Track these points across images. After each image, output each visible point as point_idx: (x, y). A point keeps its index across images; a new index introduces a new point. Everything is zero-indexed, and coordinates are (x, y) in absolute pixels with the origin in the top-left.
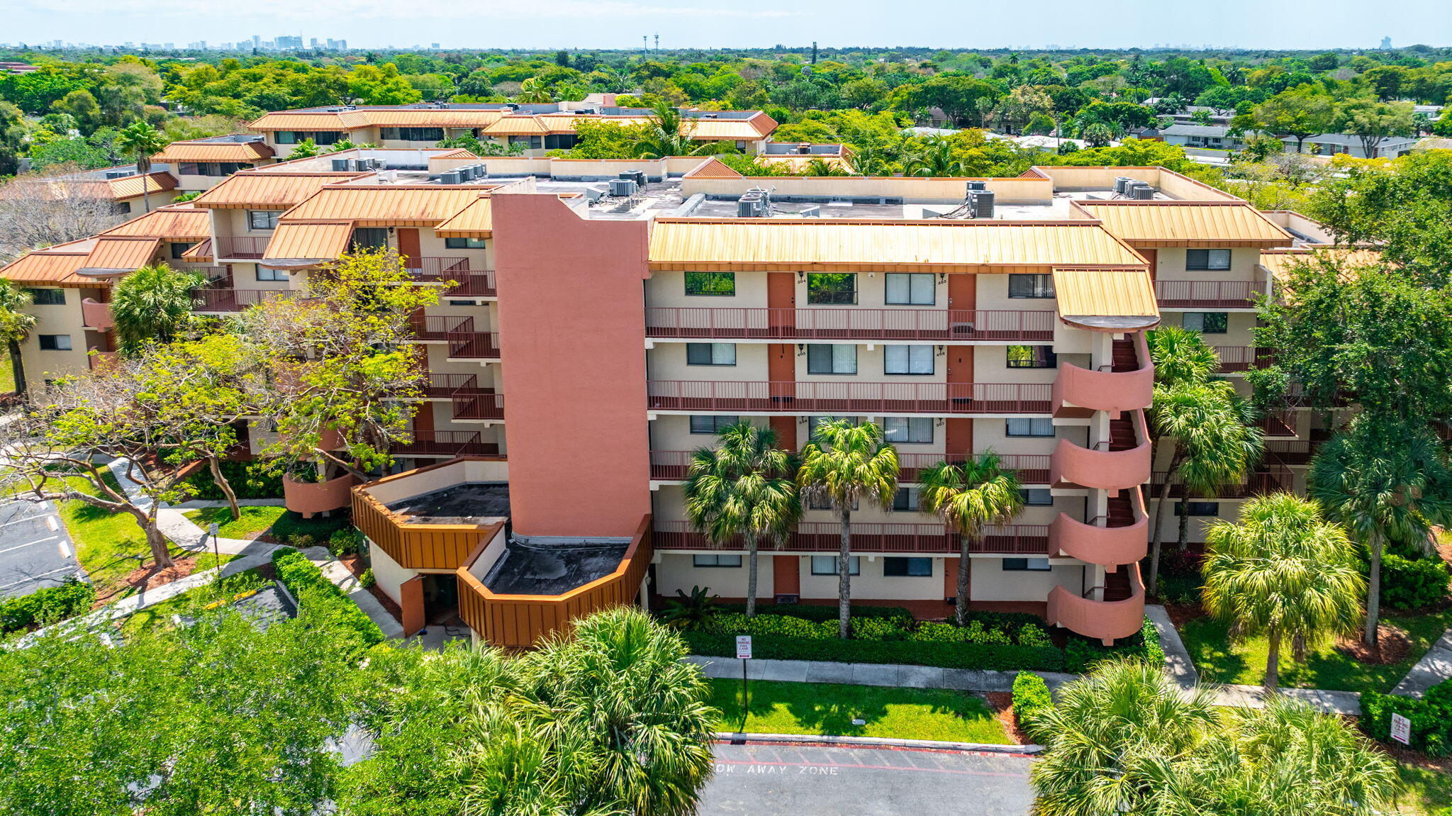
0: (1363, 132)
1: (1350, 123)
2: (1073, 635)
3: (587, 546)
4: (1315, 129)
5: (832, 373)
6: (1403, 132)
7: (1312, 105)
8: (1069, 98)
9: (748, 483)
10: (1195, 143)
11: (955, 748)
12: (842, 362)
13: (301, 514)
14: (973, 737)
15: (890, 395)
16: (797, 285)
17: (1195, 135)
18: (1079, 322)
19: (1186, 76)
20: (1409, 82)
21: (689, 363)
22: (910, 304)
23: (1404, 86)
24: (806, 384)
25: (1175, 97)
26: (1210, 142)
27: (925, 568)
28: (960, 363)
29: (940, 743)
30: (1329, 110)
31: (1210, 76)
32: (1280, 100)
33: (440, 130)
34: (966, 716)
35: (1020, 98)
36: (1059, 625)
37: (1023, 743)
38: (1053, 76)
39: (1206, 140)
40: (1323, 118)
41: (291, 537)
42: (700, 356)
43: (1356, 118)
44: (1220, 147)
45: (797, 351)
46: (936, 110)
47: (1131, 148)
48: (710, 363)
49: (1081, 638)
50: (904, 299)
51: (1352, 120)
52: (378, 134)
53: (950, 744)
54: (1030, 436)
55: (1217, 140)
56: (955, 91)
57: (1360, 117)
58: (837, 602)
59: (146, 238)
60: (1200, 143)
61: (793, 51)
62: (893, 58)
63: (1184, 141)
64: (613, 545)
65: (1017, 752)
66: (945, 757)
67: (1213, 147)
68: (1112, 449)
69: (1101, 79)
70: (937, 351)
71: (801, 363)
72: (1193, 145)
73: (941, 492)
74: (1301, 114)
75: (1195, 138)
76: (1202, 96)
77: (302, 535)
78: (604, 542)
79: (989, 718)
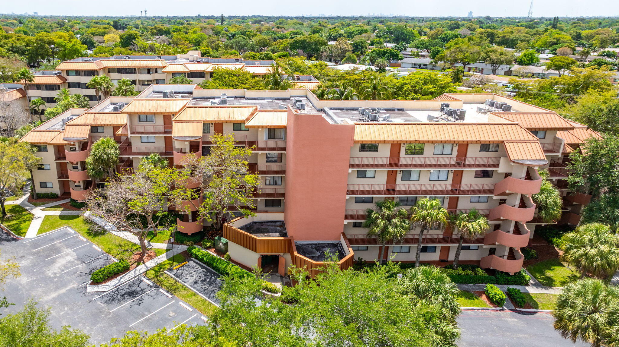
0: (493, 63)
1: (488, 59)
2: (498, 272)
3: (319, 244)
4: (472, 61)
5: (410, 180)
6: (509, 63)
7: (472, 50)
8: (358, 45)
9: (396, 221)
10: (416, 66)
11: (472, 309)
12: (414, 176)
13: (187, 234)
14: (477, 305)
15: (436, 188)
16: (402, 148)
17: (416, 63)
18: (520, 162)
19: (403, 33)
20: (498, 37)
21: (358, 177)
22: (442, 154)
23: (496, 39)
24: (401, 184)
25: (402, 44)
26: (422, 66)
27: (434, 249)
28: (458, 176)
29: (467, 308)
30: (479, 53)
31: (413, 34)
32: (458, 48)
33: (135, 69)
34: (469, 298)
35: (339, 46)
36: (491, 268)
37: (494, 307)
38: (340, 33)
39: (420, 65)
40: (476, 56)
41: (185, 242)
42: (362, 175)
43: (491, 56)
44: (426, 68)
45: (398, 172)
46: (300, 51)
47: (429, 76)
48: (365, 177)
49: (502, 272)
50: (440, 153)
51: (489, 57)
52: (107, 71)
53: (470, 308)
54: (478, 202)
55: (425, 65)
56: (309, 42)
57: (493, 57)
58: (414, 262)
59: (85, 125)
60: (418, 66)
61: (209, 17)
62: (255, 22)
63: (411, 66)
64: (328, 244)
65: (493, 310)
66: (470, 312)
67: (423, 68)
68: (519, 207)
69: (364, 35)
70: (450, 172)
71: (399, 177)
72: (414, 68)
73: (463, 223)
74: (467, 54)
75: (415, 64)
76: (412, 44)
77: (189, 241)
78: (325, 242)
79: (477, 299)
